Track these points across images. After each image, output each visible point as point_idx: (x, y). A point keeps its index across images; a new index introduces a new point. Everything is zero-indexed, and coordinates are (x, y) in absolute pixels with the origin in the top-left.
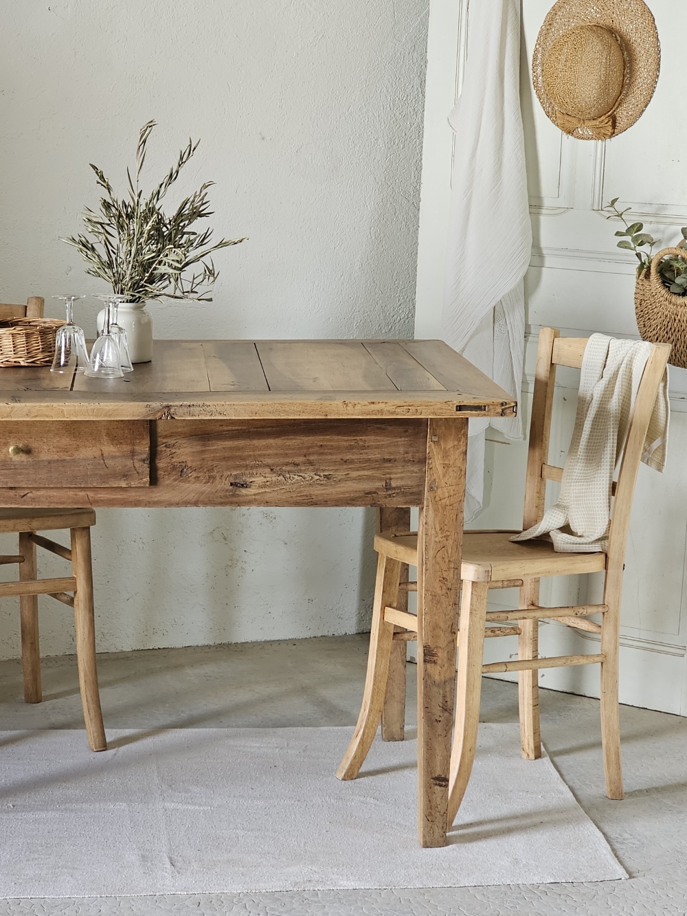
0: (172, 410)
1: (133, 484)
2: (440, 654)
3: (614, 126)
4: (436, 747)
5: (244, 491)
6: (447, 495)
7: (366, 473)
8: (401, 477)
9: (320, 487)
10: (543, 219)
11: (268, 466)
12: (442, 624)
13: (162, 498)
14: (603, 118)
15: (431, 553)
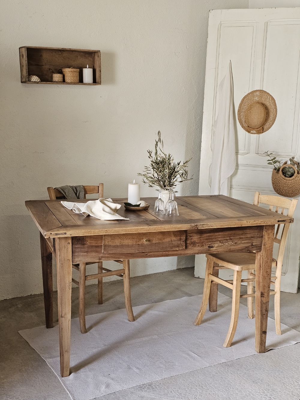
0: (198, 226)
1: (181, 249)
2: (265, 294)
3: (263, 130)
4: (264, 322)
5: (212, 249)
6: (268, 246)
7: (247, 241)
8: (256, 242)
9: (233, 246)
11: (219, 241)
12: (266, 285)
13: (188, 253)
14: (260, 128)
15: (264, 264)
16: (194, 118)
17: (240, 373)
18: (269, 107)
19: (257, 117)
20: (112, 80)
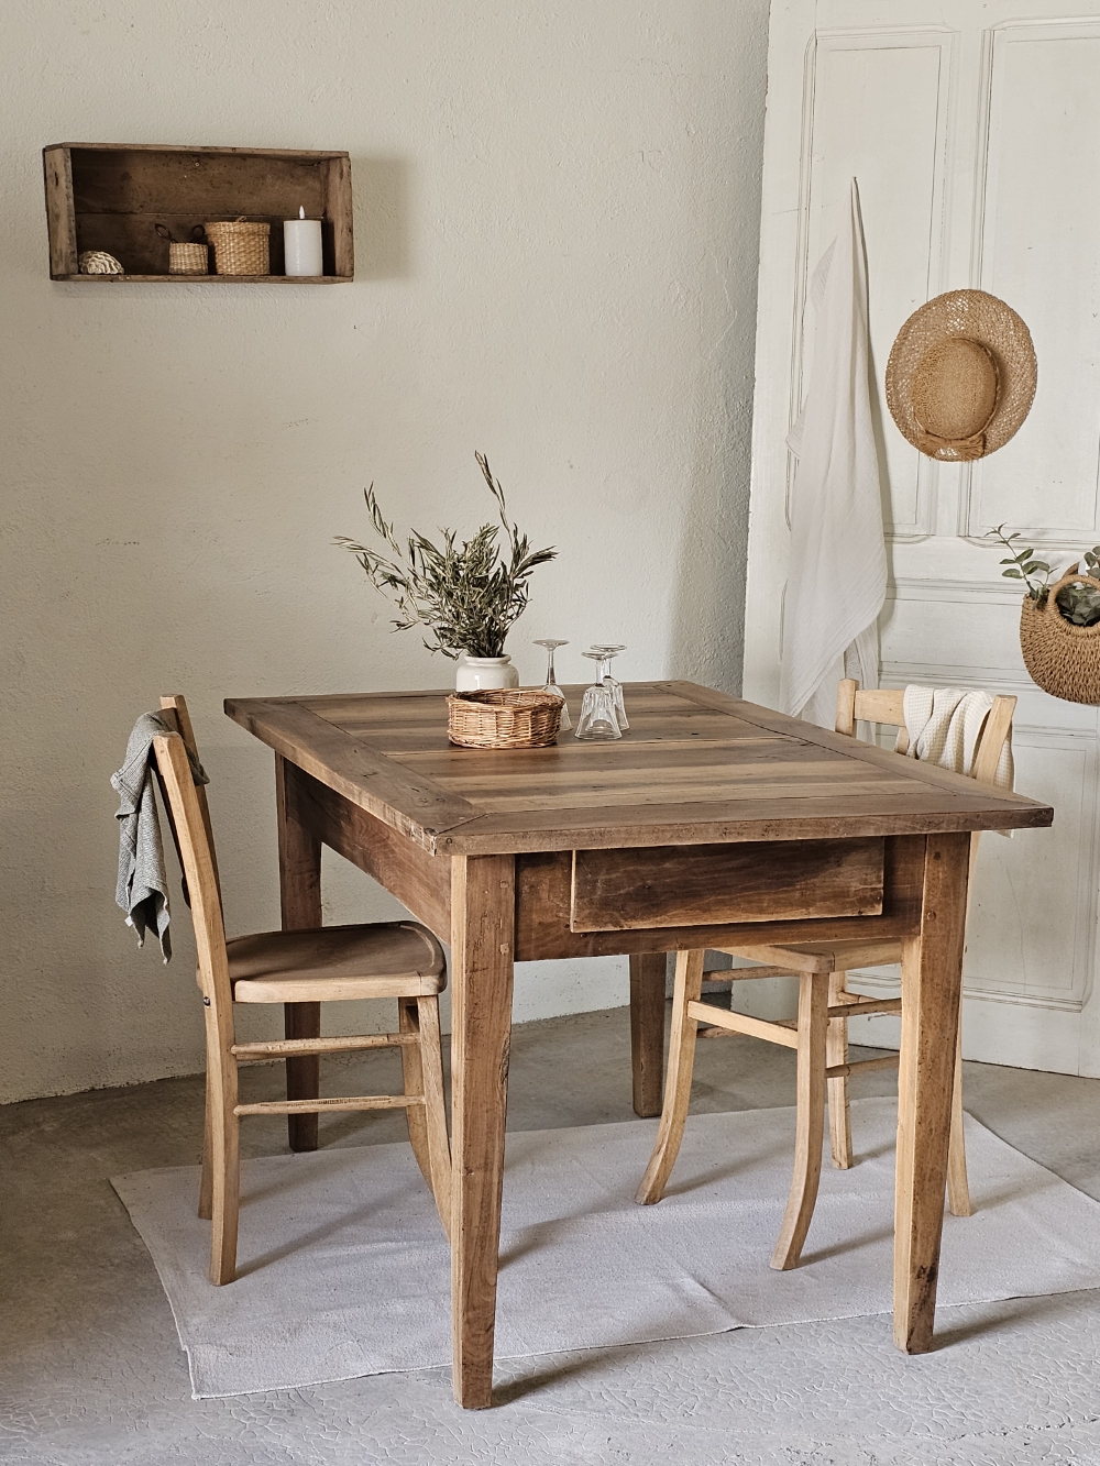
3: (984, 446)
10: (895, 546)
14: (974, 437)
16: (721, 402)
18: (1006, 355)
19: (959, 395)
20: (396, 263)
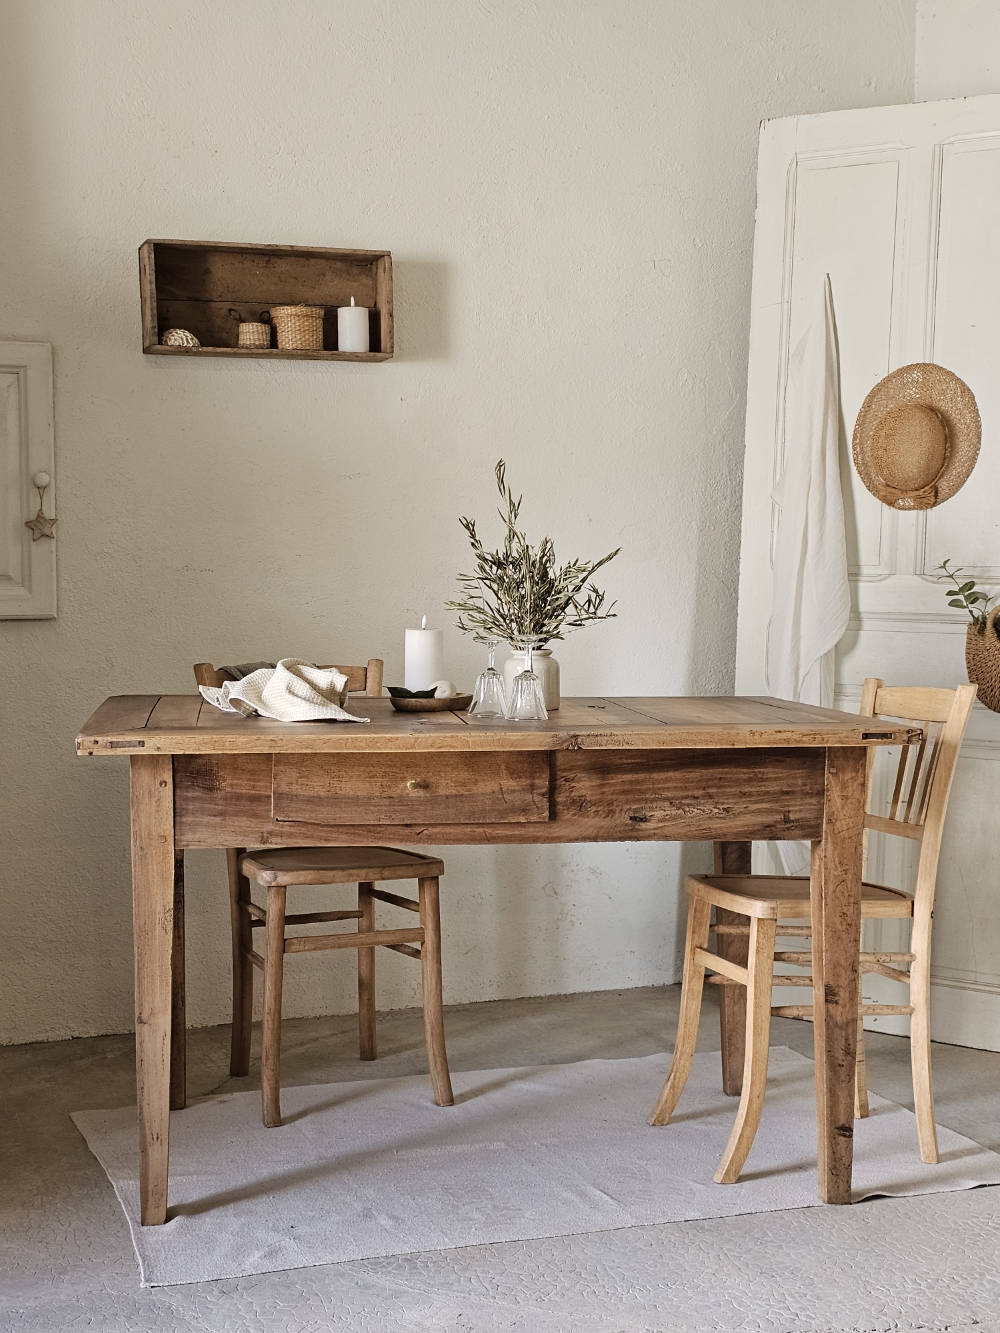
0: (579, 740)
1: (533, 819)
2: (841, 994)
3: (936, 496)
4: (840, 1094)
5: (643, 826)
6: (845, 827)
7: (764, 806)
8: (799, 810)
9: (719, 821)
10: (862, 585)
11: (667, 799)
12: (843, 962)
13: (561, 834)
14: (926, 488)
15: (831, 888)
17: (728, 1250)
